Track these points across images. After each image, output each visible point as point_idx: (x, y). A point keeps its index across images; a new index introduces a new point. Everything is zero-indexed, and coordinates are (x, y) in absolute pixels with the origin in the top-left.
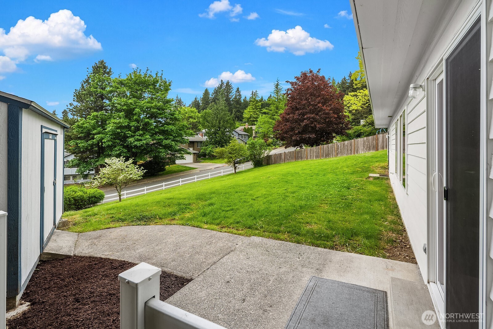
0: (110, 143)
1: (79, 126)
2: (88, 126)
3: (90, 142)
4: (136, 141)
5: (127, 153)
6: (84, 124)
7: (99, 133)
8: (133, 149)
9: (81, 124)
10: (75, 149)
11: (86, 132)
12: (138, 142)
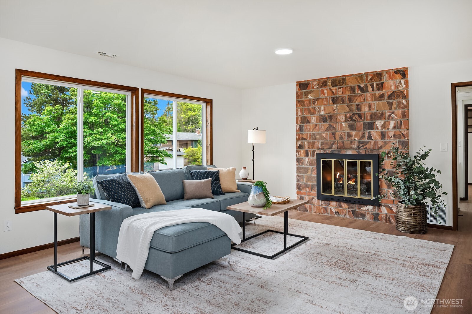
0: (65, 143)
1: (30, 123)
2: (40, 123)
3: (43, 143)
4: (95, 140)
5: (86, 156)
6: (35, 121)
7: (53, 131)
8: (93, 151)
9: (33, 121)
10: (30, 151)
11: (39, 131)
12: (97, 142)
